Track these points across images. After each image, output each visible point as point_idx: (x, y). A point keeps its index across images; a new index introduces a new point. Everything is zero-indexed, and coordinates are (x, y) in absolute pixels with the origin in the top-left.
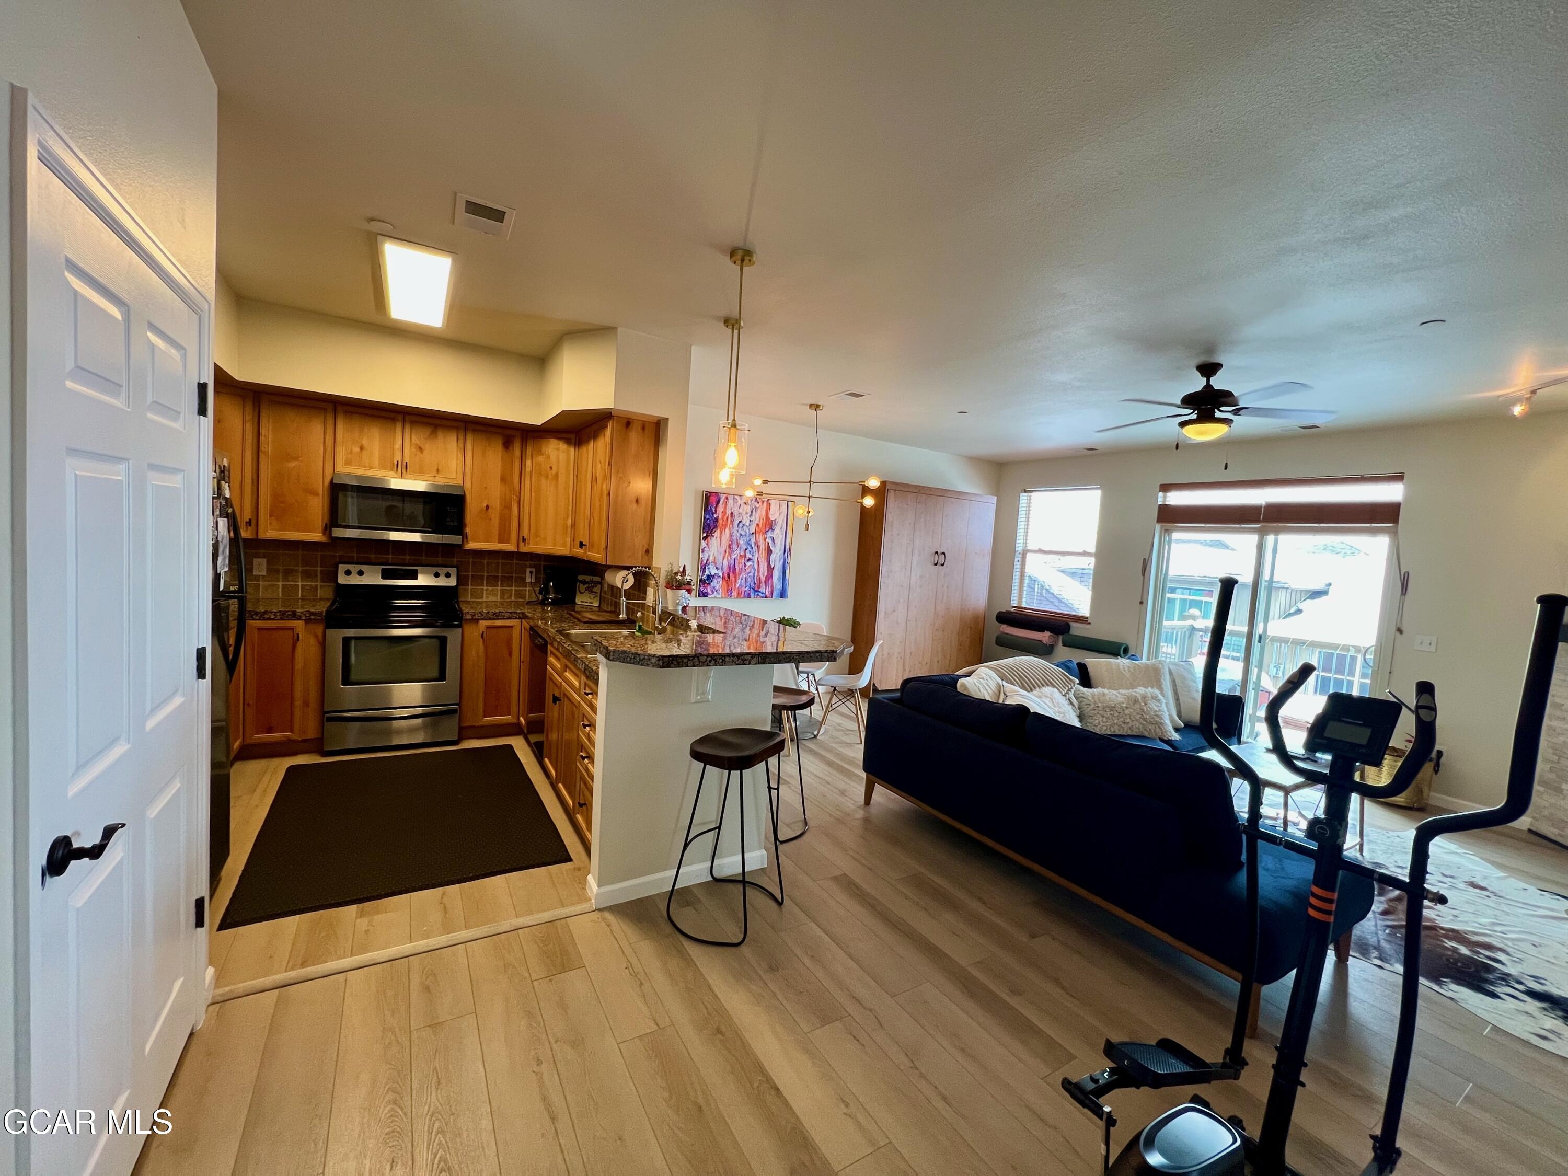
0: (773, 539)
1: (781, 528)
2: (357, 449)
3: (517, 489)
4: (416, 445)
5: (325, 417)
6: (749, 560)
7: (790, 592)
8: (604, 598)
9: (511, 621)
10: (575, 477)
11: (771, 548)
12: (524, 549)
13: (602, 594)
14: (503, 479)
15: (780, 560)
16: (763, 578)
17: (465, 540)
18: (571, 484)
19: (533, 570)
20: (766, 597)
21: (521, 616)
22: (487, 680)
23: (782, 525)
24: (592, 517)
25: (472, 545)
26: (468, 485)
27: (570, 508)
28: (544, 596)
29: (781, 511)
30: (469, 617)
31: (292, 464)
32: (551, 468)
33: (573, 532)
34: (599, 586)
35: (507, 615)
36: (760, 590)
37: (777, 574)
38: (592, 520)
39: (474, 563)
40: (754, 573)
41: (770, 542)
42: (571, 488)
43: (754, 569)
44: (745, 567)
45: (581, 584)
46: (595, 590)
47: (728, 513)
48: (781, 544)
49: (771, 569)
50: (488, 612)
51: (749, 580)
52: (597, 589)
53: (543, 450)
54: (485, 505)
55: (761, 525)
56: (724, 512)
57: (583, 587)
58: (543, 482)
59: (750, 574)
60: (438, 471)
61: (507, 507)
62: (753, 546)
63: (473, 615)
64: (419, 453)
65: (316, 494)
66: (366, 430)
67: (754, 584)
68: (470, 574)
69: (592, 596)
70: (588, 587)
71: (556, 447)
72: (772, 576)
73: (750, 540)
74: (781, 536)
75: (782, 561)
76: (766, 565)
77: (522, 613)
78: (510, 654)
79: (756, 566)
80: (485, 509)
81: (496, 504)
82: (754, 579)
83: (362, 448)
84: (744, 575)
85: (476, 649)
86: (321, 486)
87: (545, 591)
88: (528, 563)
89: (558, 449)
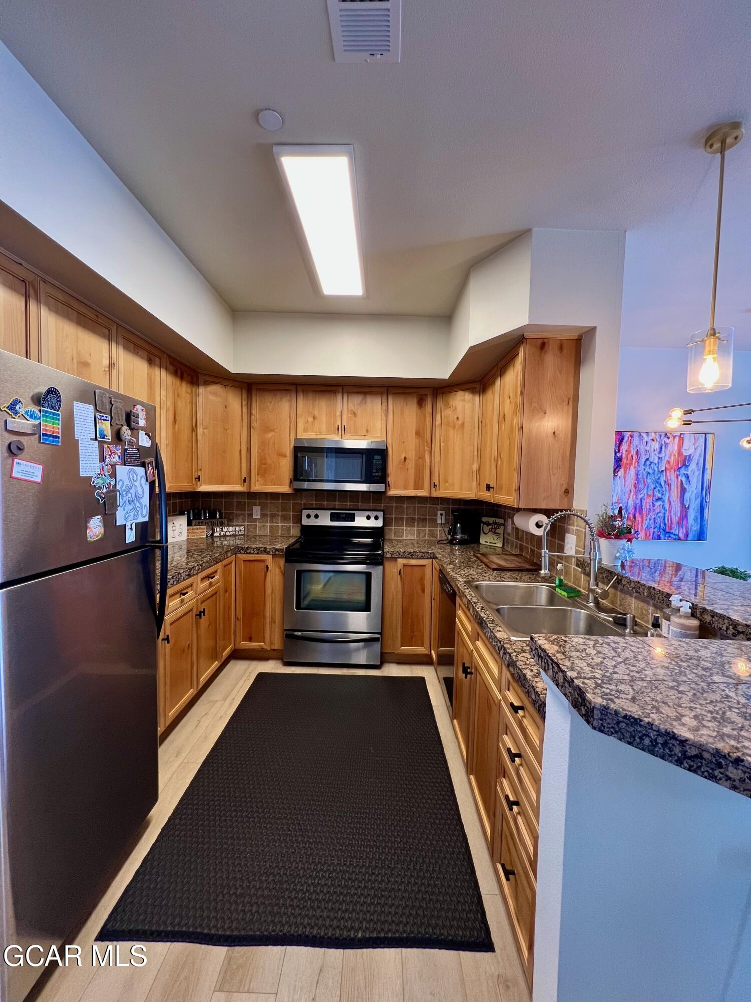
0: (687, 477)
1: (698, 464)
2: (311, 419)
3: (429, 440)
4: (352, 410)
5: (290, 395)
6: (659, 499)
7: (709, 534)
8: (508, 539)
9: (423, 560)
10: (480, 423)
11: (685, 485)
12: (435, 494)
13: (506, 536)
14: (418, 433)
15: (696, 500)
16: (675, 519)
17: (388, 488)
18: (476, 430)
19: (443, 512)
20: (680, 539)
21: (432, 555)
22: (405, 612)
23: (698, 460)
24: (499, 459)
25: (392, 492)
26: (390, 441)
27: (476, 453)
28: (453, 536)
29: (697, 445)
30: (389, 555)
31: (270, 435)
32: (457, 418)
33: (478, 477)
34: (502, 527)
35: (420, 555)
36: (672, 531)
37: (692, 514)
38: (499, 462)
39: (396, 507)
40: (665, 513)
41: (684, 479)
42: (476, 435)
43: (664, 509)
44: (653, 507)
45: (485, 526)
46: (498, 531)
47: (633, 451)
48: (698, 481)
49: (685, 510)
50: (405, 552)
51: (659, 521)
52: (500, 530)
53: (451, 403)
54: (403, 457)
55: (672, 462)
56: (628, 451)
57: (486, 529)
58: (451, 432)
59: (659, 515)
60: (367, 431)
61: (421, 458)
62: (663, 484)
63: (392, 554)
64: (353, 417)
65: (285, 456)
66: (317, 403)
67: (665, 524)
68: (394, 516)
69: (496, 537)
70: (492, 528)
71: (463, 398)
72: (686, 516)
73: (659, 478)
74: (697, 473)
75: (699, 500)
76: (679, 505)
77: (433, 553)
78: (423, 591)
79: (667, 506)
80: (403, 460)
81: (412, 455)
82: (664, 519)
83: (314, 418)
84: (652, 515)
85: (395, 585)
86: (288, 450)
87: (453, 532)
88: (439, 507)
89: (464, 400)
